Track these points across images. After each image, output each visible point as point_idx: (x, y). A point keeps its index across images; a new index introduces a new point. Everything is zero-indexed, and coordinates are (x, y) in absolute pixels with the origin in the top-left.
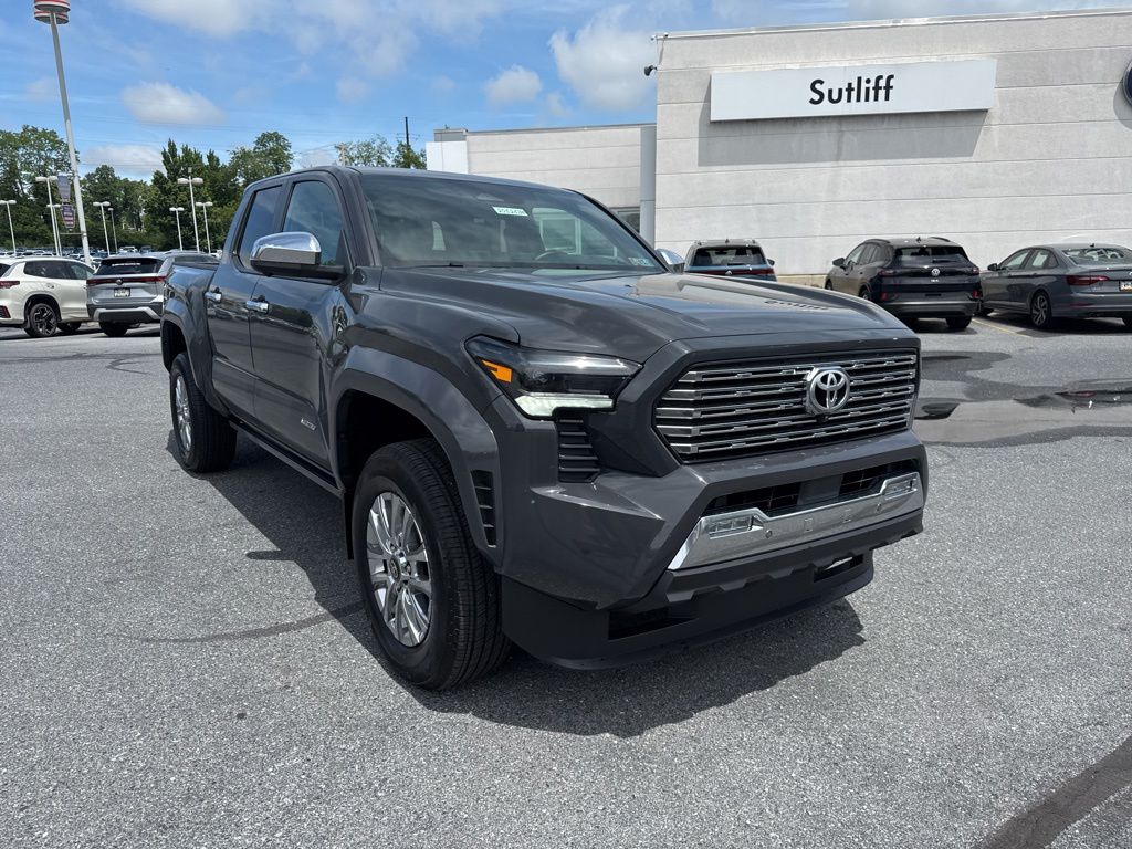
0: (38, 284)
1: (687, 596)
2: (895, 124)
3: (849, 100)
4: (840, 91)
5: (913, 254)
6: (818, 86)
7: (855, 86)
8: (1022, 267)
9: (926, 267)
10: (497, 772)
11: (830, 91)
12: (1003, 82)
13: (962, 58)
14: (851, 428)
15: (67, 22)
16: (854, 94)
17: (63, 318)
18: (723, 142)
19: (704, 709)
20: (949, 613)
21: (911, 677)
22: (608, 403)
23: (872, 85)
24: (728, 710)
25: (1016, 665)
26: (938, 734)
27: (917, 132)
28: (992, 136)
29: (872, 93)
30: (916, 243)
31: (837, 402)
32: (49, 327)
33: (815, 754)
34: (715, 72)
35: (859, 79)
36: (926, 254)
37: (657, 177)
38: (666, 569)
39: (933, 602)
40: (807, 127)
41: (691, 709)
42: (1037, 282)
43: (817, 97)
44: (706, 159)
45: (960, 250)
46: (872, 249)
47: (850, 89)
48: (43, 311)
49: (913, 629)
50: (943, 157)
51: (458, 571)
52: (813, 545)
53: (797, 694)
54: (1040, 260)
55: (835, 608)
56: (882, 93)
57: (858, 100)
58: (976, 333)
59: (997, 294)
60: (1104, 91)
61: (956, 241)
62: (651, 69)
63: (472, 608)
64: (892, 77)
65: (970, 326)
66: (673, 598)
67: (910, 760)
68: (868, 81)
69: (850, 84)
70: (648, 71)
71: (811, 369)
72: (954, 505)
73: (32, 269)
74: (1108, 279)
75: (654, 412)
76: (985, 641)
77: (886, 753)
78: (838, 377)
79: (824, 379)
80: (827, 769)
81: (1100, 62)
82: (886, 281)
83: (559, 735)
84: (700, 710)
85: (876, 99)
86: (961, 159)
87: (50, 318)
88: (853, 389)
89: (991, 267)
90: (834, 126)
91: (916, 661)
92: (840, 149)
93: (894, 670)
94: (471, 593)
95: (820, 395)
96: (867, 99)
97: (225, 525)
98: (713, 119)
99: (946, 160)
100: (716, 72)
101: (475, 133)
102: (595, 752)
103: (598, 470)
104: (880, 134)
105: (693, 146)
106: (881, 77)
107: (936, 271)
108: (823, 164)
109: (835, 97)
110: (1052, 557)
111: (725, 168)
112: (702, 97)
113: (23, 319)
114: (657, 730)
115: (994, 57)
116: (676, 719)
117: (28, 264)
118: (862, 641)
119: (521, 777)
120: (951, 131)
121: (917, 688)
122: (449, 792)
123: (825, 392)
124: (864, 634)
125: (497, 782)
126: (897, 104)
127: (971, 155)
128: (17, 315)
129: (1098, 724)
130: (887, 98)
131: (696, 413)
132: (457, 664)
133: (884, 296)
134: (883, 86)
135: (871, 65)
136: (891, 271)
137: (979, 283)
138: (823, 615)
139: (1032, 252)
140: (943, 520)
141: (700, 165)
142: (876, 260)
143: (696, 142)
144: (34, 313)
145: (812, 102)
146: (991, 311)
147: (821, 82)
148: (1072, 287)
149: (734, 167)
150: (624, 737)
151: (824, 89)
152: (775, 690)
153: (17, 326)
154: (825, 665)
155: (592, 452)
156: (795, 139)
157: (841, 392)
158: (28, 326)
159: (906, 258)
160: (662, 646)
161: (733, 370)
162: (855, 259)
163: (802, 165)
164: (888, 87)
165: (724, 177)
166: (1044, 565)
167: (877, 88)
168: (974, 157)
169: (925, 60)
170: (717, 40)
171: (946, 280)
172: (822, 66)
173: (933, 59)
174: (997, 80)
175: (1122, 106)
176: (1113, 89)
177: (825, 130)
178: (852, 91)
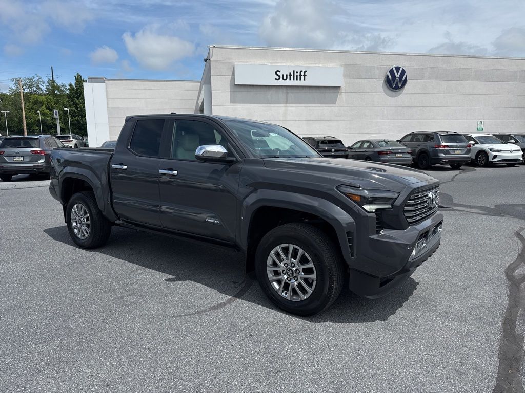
2: (307, 90)
3: (290, 79)
4: (287, 75)
6: (278, 73)
7: (292, 74)
8: (360, 147)
9: (330, 148)
11: (283, 75)
12: (346, 76)
13: (331, 66)
16: (292, 77)
18: (241, 94)
22: (390, 206)
23: (299, 74)
27: (315, 94)
28: (343, 96)
29: (299, 77)
30: (324, 139)
33: (440, 316)
34: (236, 63)
35: (294, 71)
36: (326, 143)
38: (408, 260)
40: (274, 89)
42: (367, 154)
43: (278, 78)
44: (233, 101)
45: (340, 142)
47: (290, 75)
54: (366, 145)
56: (302, 77)
57: (294, 80)
60: (379, 82)
61: (338, 138)
64: (306, 71)
69: (290, 73)
70: (205, 61)
74: (392, 153)
75: (404, 209)
81: (377, 71)
85: (300, 80)
86: (332, 105)
89: (349, 147)
90: (285, 90)
92: (287, 99)
96: (297, 80)
98: (236, 84)
99: (327, 105)
101: (109, 80)
102: (380, 326)
104: (302, 93)
105: (227, 95)
107: (333, 150)
108: (280, 105)
109: (285, 78)
111: (242, 105)
112: (231, 74)
114: (391, 317)
115: (342, 66)
116: (392, 313)
119: (368, 337)
120: (329, 94)
122: (352, 345)
125: (363, 339)
126: (308, 82)
127: (335, 104)
129: (499, 297)
130: (304, 80)
131: (413, 208)
134: (303, 75)
135: (298, 65)
137: (348, 155)
139: (363, 142)
141: (232, 102)
143: (229, 93)
145: (276, 79)
147: (279, 71)
148: (380, 156)
149: (246, 105)
150: (384, 321)
152: (410, 300)
154: (415, 291)
156: (270, 94)
161: (419, 194)
163: (272, 105)
164: (305, 75)
165: (241, 108)
167: (300, 75)
168: (337, 105)
169: (317, 65)
170: (236, 50)
171: (337, 153)
172: (279, 65)
173: (320, 65)
174: (344, 75)
175: (386, 87)
176: (382, 81)
177: (281, 91)
178: (291, 76)
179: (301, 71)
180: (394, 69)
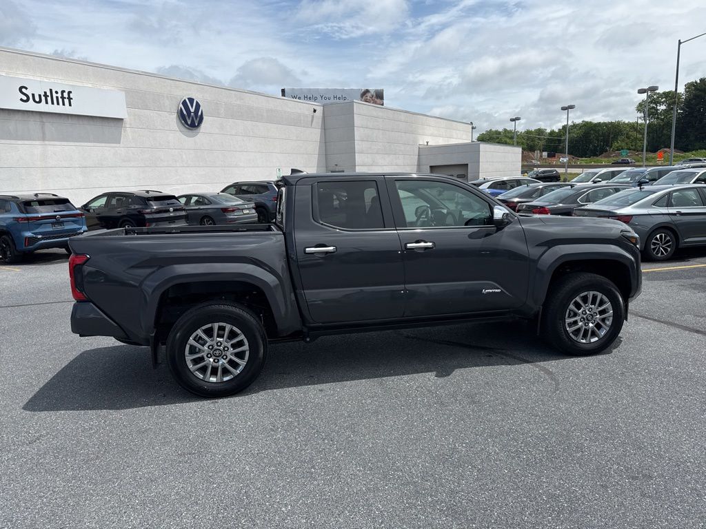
2: (75, 121)
3: (47, 103)
4: (40, 96)
6: (24, 90)
7: (48, 94)
11: (33, 95)
12: (130, 105)
16: (49, 99)
23: (59, 95)
27: (88, 127)
29: (60, 100)
35: (51, 90)
40: (19, 117)
43: (25, 98)
50: (105, 143)
56: (66, 101)
57: (53, 103)
60: (172, 116)
68: (57, 92)
69: (45, 93)
81: (167, 101)
85: (64, 104)
86: (114, 145)
90: (38, 118)
92: (44, 134)
96: (58, 104)
104: (67, 125)
106: (64, 92)
108: (34, 142)
109: (37, 99)
115: (123, 91)
120: (107, 128)
126: (76, 110)
127: (120, 143)
130: (70, 105)
134: (66, 97)
135: (58, 83)
145: (22, 100)
147: (26, 88)
151: (28, 93)
156: (13, 124)
164: (70, 99)
167: (63, 98)
168: (122, 145)
169: (85, 85)
173: (90, 86)
174: (127, 103)
175: (180, 125)
176: (175, 116)
177: (32, 120)
178: (47, 97)
179: (63, 92)
180: (187, 101)
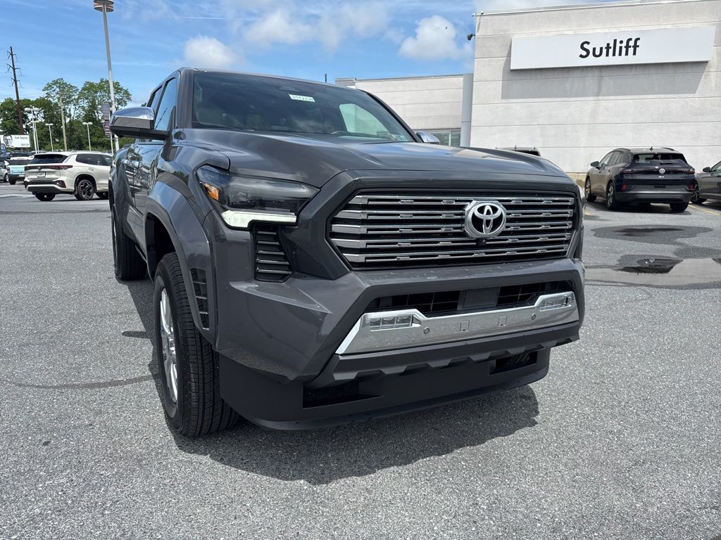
0: (84, 168)
1: (351, 376)
2: (639, 71)
3: (607, 55)
4: (601, 49)
5: (647, 159)
6: (585, 46)
7: (612, 45)
9: (657, 167)
10: (203, 502)
11: (594, 49)
12: (719, 43)
13: (690, 25)
14: (509, 252)
15: (112, 10)
16: (611, 51)
17: (98, 189)
18: (519, 84)
19: (387, 467)
20: (612, 407)
21: (564, 455)
22: (293, 219)
23: (624, 44)
24: (404, 470)
25: (655, 452)
26: (571, 505)
27: (655, 77)
28: (710, 79)
29: (624, 50)
30: (650, 151)
31: (493, 229)
32: (89, 194)
33: (460, 512)
34: (514, 38)
35: (615, 41)
37: (473, 106)
38: (334, 353)
39: (602, 398)
40: (577, 74)
41: (376, 466)
43: (584, 53)
44: (506, 95)
45: (680, 156)
46: (617, 155)
47: (608, 47)
48: (86, 184)
49: (579, 417)
50: (674, 94)
51: (190, 347)
52: (469, 343)
53: (466, 461)
55: (522, 397)
56: (631, 50)
57: (614, 55)
58: (690, 214)
59: (709, 189)
61: (678, 150)
62: (471, 36)
63: (201, 377)
64: (638, 39)
65: (686, 210)
66: (339, 377)
67: (539, 525)
68: (621, 42)
69: (608, 44)
70: (470, 38)
71: (470, 201)
72: (642, 328)
73: (80, 159)
75: (328, 228)
76: (635, 431)
77: (520, 516)
78: (495, 209)
79: (481, 210)
80: (465, 526)
82: (625, 177)
83: (265, 478)
84: (383, 468)
85: (627, 54)
86: (686, 95)
87: (90, 189)
88: (509, 220)
89: (706, 170)
90: (597, 73)
91: (572, 443)
92: (600, 88)
93: (551, 448)
94: (200, 365)
95: (477, 222)
96: (620, 54)
97: (120, 314)
98: (512, 68)
99: (676, 96)
100: (516, 36)
101: (361, 81)
102: (285, 494)
103: (290, 273)
104: (629, 78)
105: (498, 86)
106: (631, 39)
107: (662, 171)
108: (587, 98)
109: (597, 53)
110: (710, 370)
111: (520, 100)
112: (506, 53)
113: (73, 188)
114: (342, 481)
115: (713, 25)
116: (361, 473)
117: (78, 155)
118: (534, 423)
119: (219, 509)
120: (680, 77)
121: (566, 465)
122: (158, 516)
123: (481, 221)
124: (538, 418)
125: (198, 511)
126: (642, 57)
127: (695, 92)
128: (70, 186)
129: (714, 508)
130: (634, 54)
131: (362, 229)
132: (194, 418)
133: (624, 187)
134: (632, 45)
135: (623, 31)
136: (630, 170)
137: (694, 180)
138: (510, 401)
140: (630, 338)
141: (503, 97)
142: (620, 163)
143: (501, 82)
144: (80, 185)
145: (581, 56)
146: (705, 200)
147: (588, 43)
149: (526, 100)
150: (314, 484)
151: (589, 47)
152: (449, 456)
153: (71, 193)
154: (496, 440)
155: (285, 258)
156: (569, 81)
157: (497, 221)
158: (76, 193)
159: (642, 161)
160: (350, 415)
161: (397, 197)
162: (606, 163)
163: (573, 99)
164: (635, 46)
165: (519, 107)
166: (701, 376)
167: (627, 47)
168: (697, 94)
169: (662, 27)
170: (517, 16)
171: (670, 177)
172: (591, 32)
173: (669, 27)
174: (715, 42)
177: (590, 75)
178: (609, 49)
179: (629, 40)
